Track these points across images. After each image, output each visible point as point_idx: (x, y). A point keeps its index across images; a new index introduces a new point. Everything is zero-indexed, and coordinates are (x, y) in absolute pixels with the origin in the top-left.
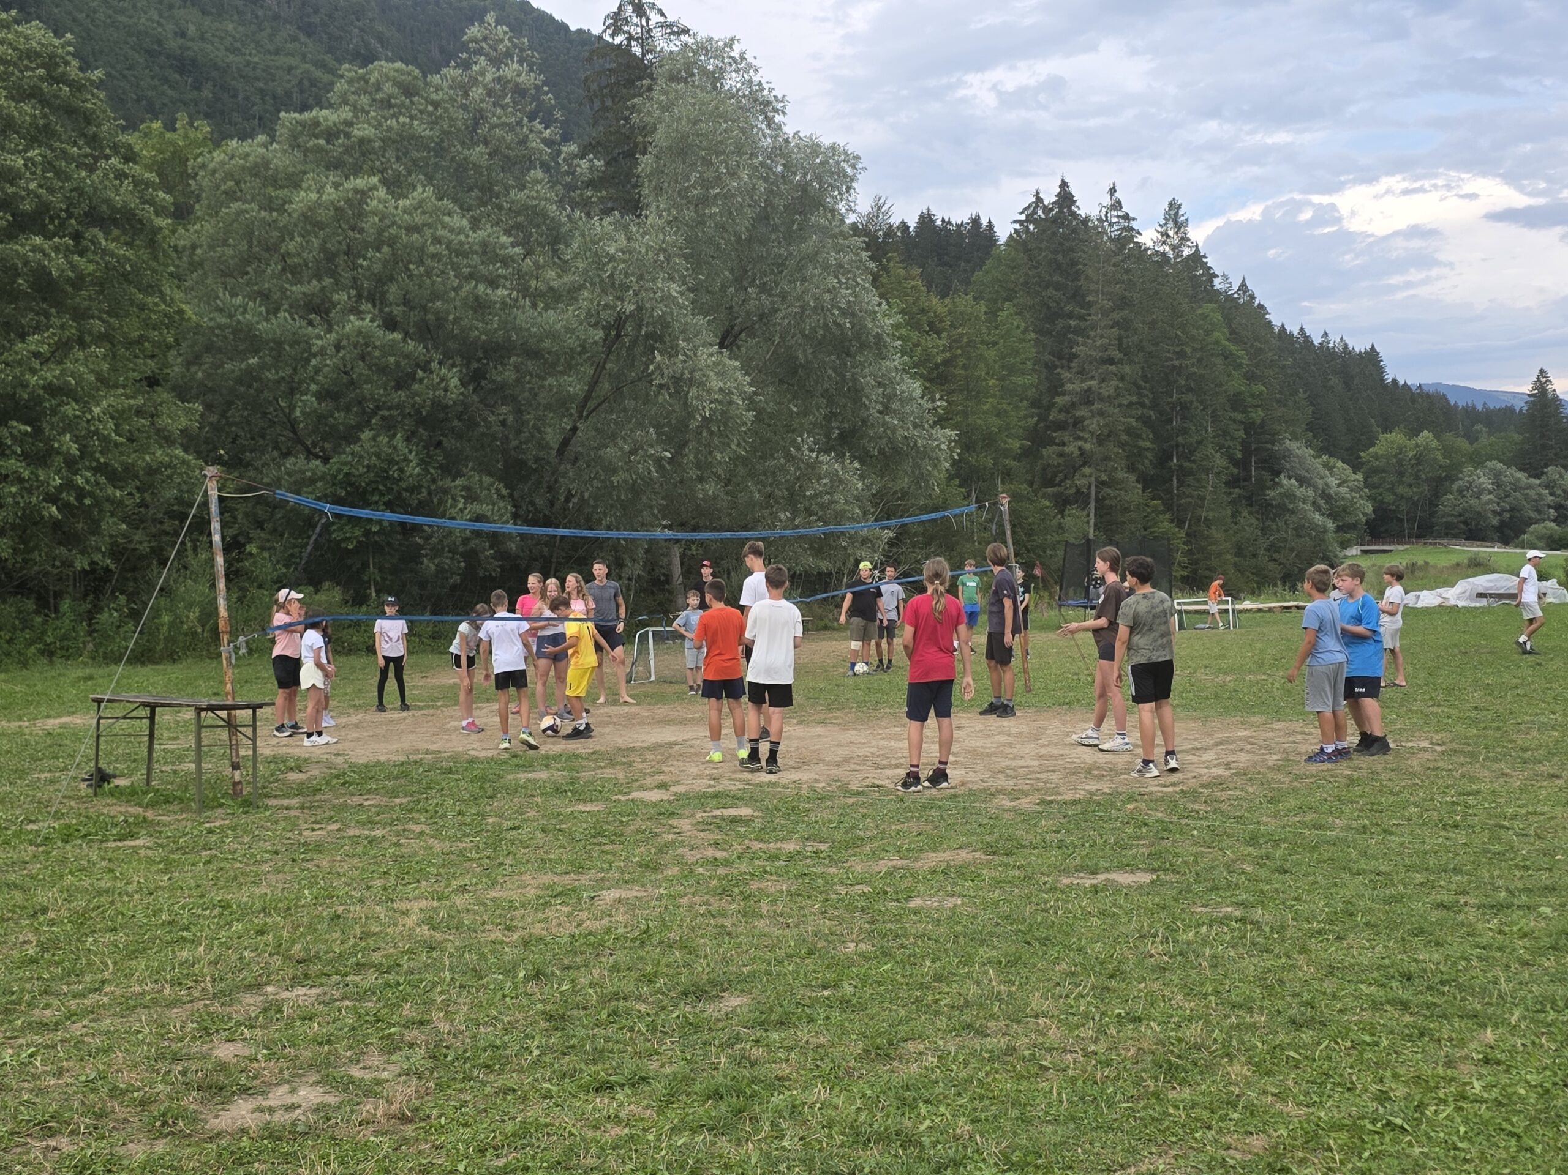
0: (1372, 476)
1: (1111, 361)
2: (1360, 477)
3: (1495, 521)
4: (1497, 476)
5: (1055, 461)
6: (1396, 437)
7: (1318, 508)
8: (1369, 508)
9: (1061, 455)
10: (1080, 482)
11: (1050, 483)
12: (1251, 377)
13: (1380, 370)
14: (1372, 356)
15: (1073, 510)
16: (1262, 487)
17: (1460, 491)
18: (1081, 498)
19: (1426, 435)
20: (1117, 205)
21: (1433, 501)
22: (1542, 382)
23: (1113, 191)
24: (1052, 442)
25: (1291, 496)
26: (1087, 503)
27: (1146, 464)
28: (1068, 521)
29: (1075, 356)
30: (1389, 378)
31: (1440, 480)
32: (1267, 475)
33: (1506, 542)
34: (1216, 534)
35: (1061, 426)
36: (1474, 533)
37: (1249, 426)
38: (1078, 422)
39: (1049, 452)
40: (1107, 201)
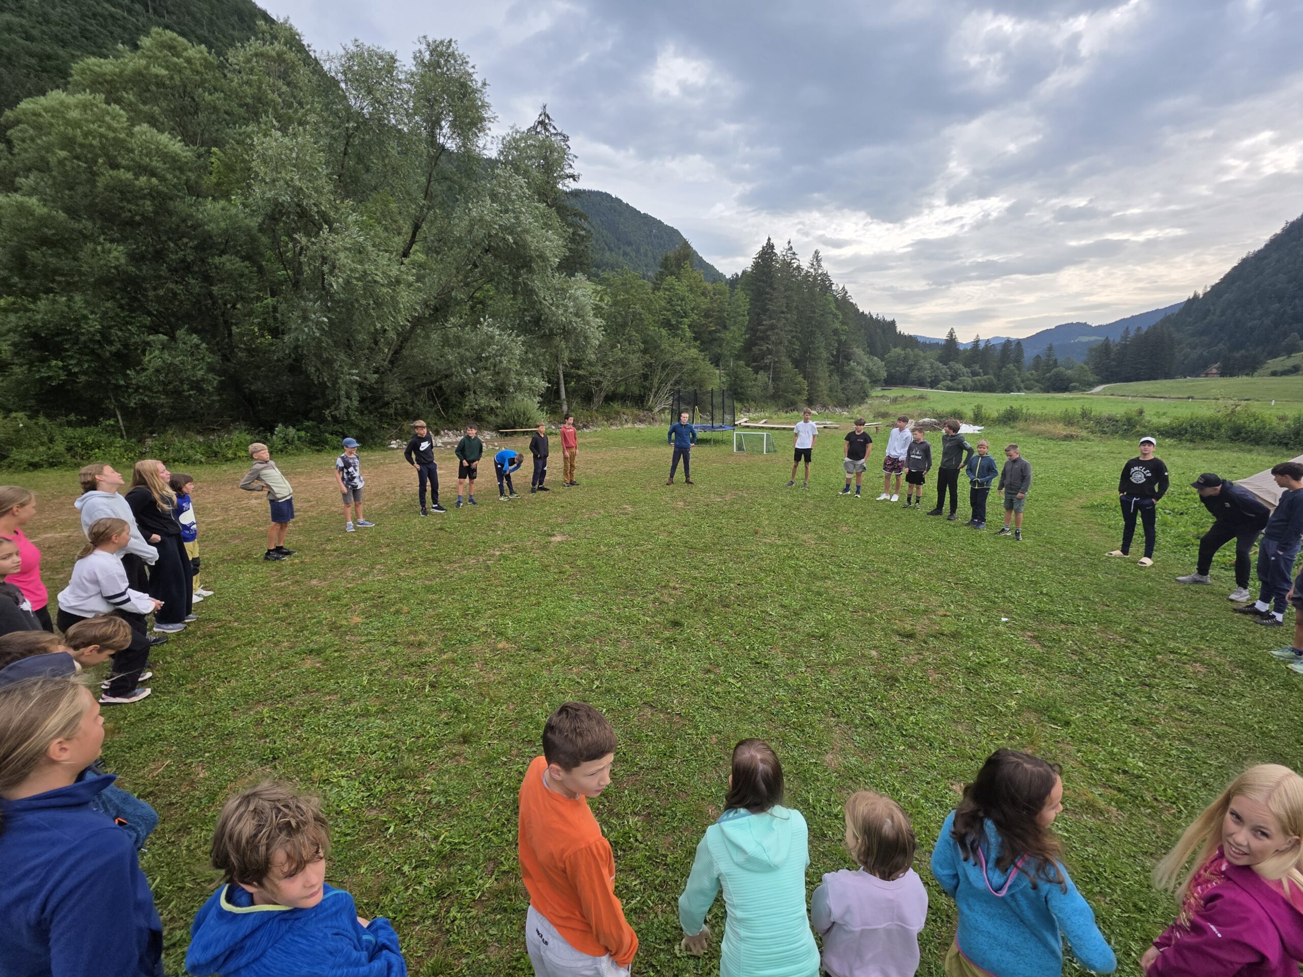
0: (888, 363)
1: (783, 312)
2: (883, 363)
3: (929, 380)
4: (932, 364)
5: (757, 352)
6: (898, 350)
7: (864, 374)
8: (885, 374)
9: (760, 350)
10: (767, 361)
11: (754, 361)
12: (843, 323)
13: (895, 327)
14: (893, 323)
15: (761, 372)
16: (843, 365)
17: (918, 370)
18: (766, 368)
19: (909, 350)
20: (791, 248)
21: (908, 373)
22: (951, 334)
23: (789, 242)
24: (757, 344)
25: (853, 369)
26: (769, 369)
27: (796, 355)
28: (759, 376)
29: (768, 310)
30: (898, 331)
31: (912, 365)
32: (845, 361)
33: (932, 387)
34: (822, 383)
35: (762, 339)
36: (921, 384)
37: (840, 342)
38: (768, 337)
39: (755, 350)
40: (787, 247)
